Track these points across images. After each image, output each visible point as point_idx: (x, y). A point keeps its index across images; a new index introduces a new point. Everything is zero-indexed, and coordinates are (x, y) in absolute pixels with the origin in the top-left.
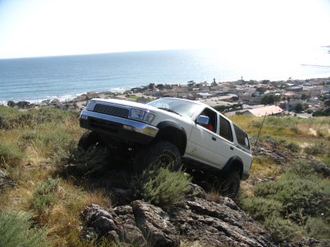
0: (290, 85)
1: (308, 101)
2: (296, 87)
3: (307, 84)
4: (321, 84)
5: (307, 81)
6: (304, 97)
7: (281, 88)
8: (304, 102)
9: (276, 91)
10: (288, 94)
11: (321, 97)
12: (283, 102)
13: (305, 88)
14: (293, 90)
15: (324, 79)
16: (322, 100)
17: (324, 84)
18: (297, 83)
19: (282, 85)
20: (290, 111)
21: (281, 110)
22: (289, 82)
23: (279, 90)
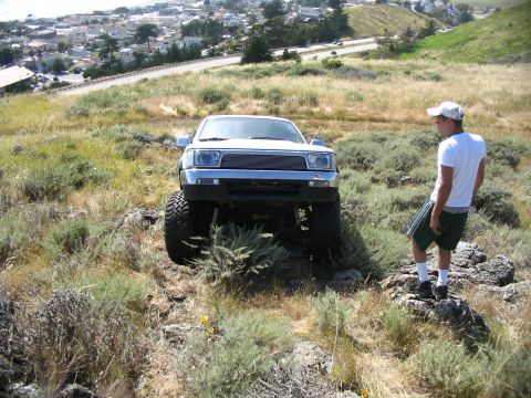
0: (33, 27)
1: (71, 53)
2: (45, 32)
3: (61, 24)
4: (82, 24)
5: (60, 19)
6: (62, 48)
7: (19, 34)
8: (65, 55)
9: (9, 40)
10: (35, 44)
11: (88, 44)
12: (29, 59)
13: (60, 32)
14: (41, 37)
15: (86, 15)
16: (92, 50)
17: (87, 23)
18: (44, 23)
19: (20, 28)
20: (45, 72)
21: (31, 73)
22: (29, 22)
23: (16, 38)
